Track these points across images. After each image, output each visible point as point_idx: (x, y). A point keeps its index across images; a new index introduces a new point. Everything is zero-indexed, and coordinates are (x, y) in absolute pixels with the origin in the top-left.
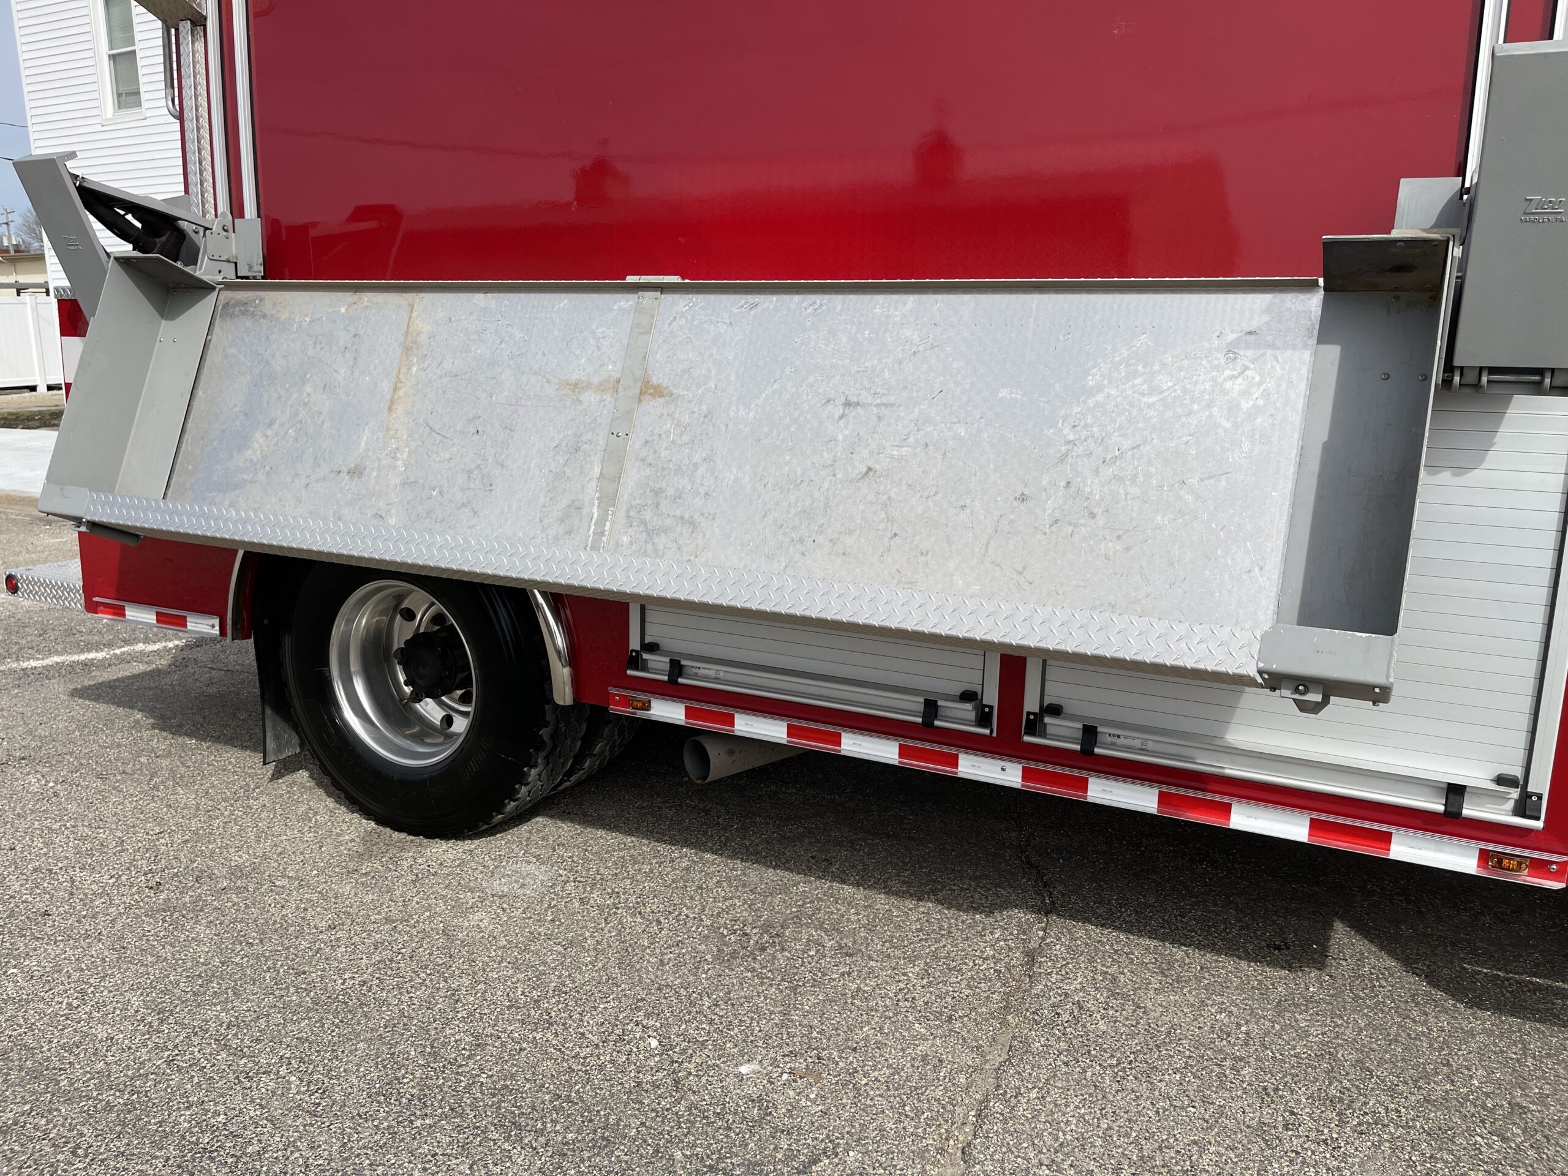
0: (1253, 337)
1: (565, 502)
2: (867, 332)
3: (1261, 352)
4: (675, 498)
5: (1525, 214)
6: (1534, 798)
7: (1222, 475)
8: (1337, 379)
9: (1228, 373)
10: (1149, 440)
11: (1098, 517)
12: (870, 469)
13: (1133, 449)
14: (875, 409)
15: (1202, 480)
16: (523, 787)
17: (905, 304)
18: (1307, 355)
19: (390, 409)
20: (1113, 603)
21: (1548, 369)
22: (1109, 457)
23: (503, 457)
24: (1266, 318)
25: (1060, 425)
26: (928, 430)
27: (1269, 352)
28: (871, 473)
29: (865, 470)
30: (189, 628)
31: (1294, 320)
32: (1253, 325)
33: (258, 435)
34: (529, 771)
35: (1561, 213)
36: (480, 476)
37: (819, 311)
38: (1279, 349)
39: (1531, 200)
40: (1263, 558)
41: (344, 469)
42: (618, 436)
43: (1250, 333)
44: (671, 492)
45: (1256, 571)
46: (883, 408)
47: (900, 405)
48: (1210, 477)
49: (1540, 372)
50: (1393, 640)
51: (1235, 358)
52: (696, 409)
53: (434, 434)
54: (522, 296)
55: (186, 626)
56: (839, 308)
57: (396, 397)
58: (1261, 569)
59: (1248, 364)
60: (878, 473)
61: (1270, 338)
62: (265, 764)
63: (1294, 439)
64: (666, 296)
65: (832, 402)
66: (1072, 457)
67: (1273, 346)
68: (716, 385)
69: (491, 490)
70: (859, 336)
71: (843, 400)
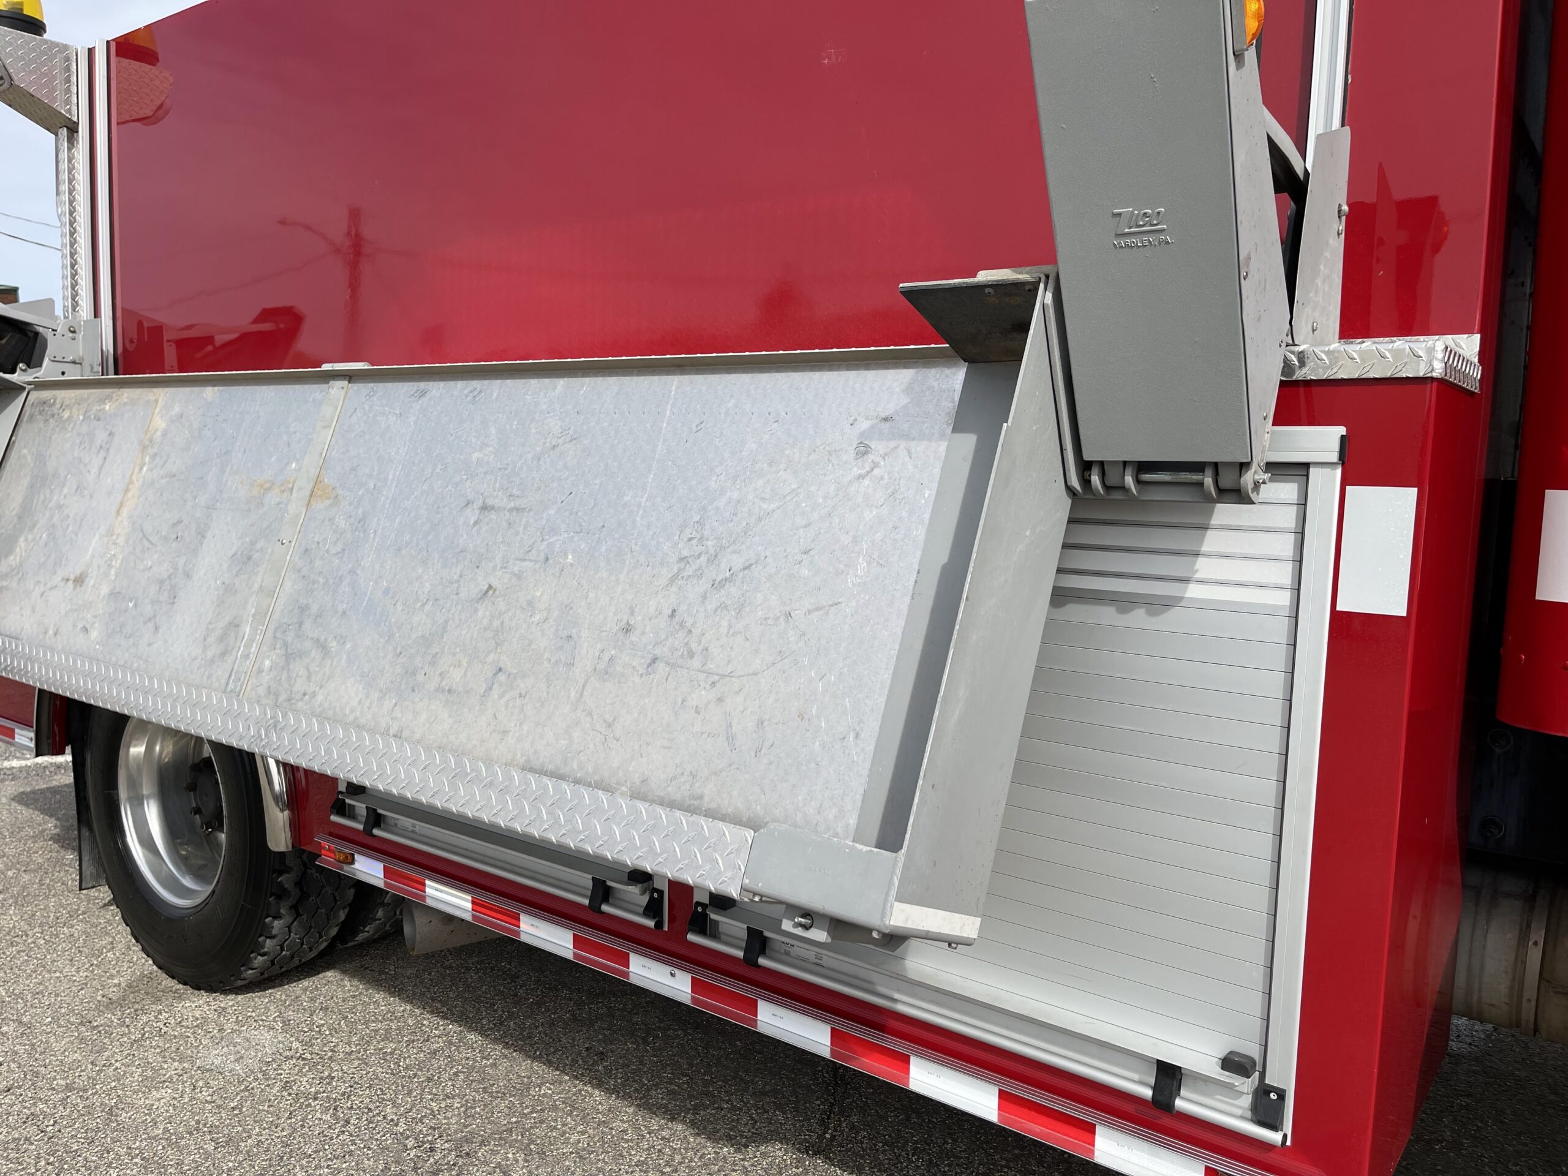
0: (888, 424)
1: (227, 619)
2: (515, 423)
3: (893, 444)
4: (317, 616)
5: (1118, 235)
6: (1273, 1096)
7: (832, 606)
8: (969, 479)
9: (856, 471)
10: (763, 558)
11: (696, 657)
12: (490, 587)
13: (744, 569)
14: (507, 514)
15: (809, 612)
16: (268, 941)
17: (555, 388)
18: (943, 447)
19: (118, 511)
20: (694, 772)
21: (1210, 463)
22: (719, 579)
23: (191, 565)
24: (905, 400)
25: (676, 537)
26: (552, 540)
27: (903, 444)
28: (491, 592)
29: (486, 587)
30: (16, 740)
31: (935, 401)
32: (889, 409)
33: (22, 539)
34: (272, 922)
35: (1163, 230)
36: (169, 587)
37: (477, 399)
38: (913, 439)
39: (1120, 214)
40: (861, 721)
41: (72, 577)
42: (283, 544)
43: (885, 419)
44: (314, 609)
45: (851, 739)
46: (514, 513)
47: (530, 510)
48: (818, 609)
49: (1198, 467)
50: (896, 857)
51: (866, 453)
52: (353, 513)
53: (144, 540)
54: (241, 389)
55: (14, 738)
56: (495, 395)
57: (126, 499)
58: (857, 735)
59: (878, 459)
60: (497, 592)
61: (906, 426)
62: (81, 889)
63: (915, 559)
64: (353, 385)
65: (470, 505)
66: (683, 577)
67: (907, 437)
68: (375, 485)
69: (173, 603)
70: (507, 427)
71: (480, 503)
